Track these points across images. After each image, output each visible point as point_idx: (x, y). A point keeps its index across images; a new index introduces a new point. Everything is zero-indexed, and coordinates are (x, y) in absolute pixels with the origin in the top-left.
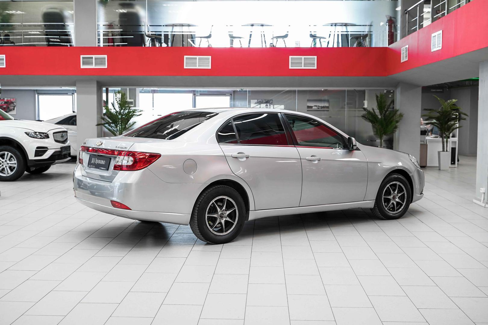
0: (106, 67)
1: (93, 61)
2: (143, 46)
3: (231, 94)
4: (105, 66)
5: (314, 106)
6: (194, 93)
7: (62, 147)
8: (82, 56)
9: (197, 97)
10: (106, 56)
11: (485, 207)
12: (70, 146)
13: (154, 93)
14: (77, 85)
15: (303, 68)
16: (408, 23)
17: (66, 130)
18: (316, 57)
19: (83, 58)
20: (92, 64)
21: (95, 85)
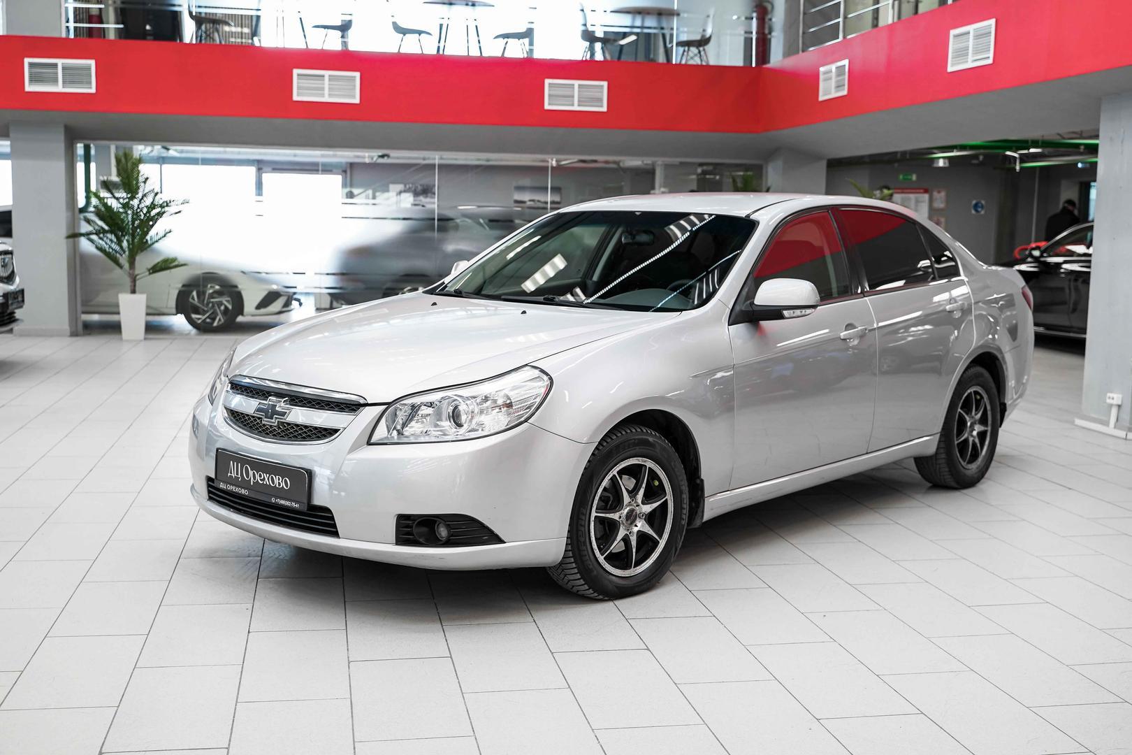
0: (93, 90)
1: (57, 73)
3: (345, 172)
4: (91, 88)
5: (530, 201)
6: (260, 166)
7: (6, 292)
8: (27, 61)
9: (265, 176)
10: (92, 63)
11: (1126, 439)
12: (22, 291)
13: (164, 163)
14: (11, 135)
15: (576, 108)
16: (804, 14)
17: (10, 249)
18: (605, 84)
19: (31, 65)
20: (55, 81)
21: (62, 137)
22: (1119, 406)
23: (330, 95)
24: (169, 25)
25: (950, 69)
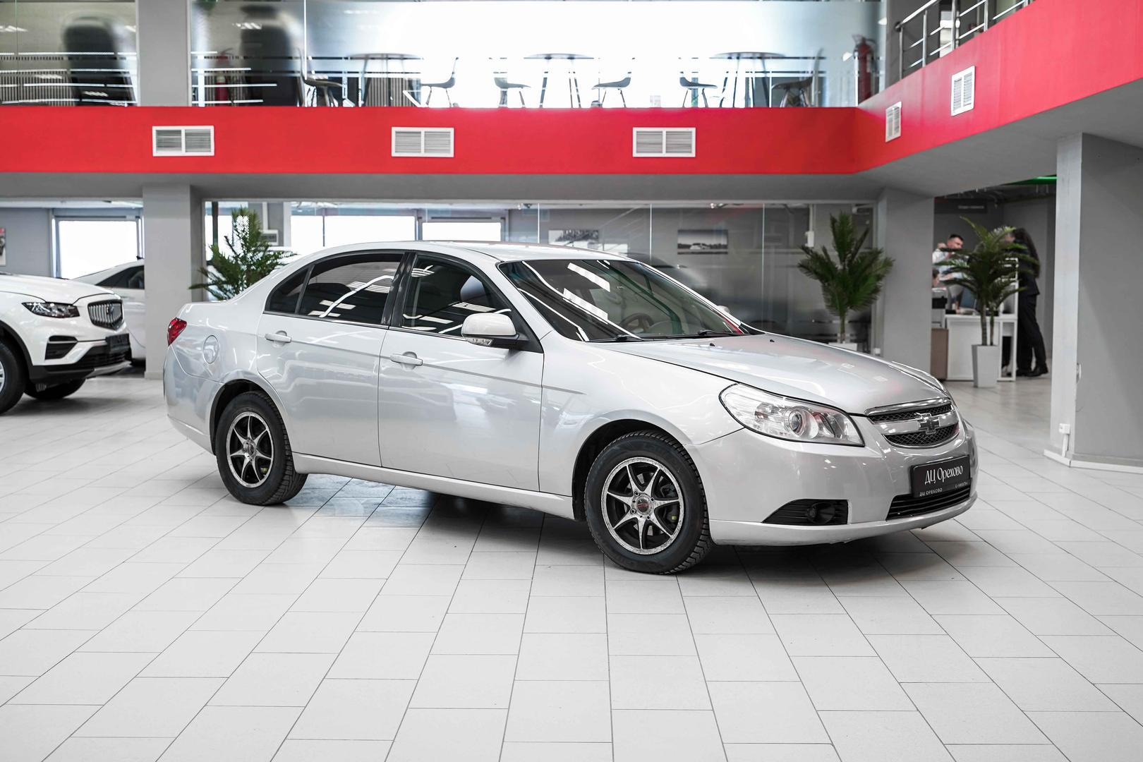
0: (212, 153)
1: (181, 139)
2: (298, 105)
3: (503, 218)
4: (210, 151)
5: (694, 244)
6: (420, 216)
7: (108, 336)
8: (155, 129)
9: (424, 225)
10: (211, 128)
11: (1070, 467)
12: (127, 336)
13: (327, 215)
14: (144, 195)
15: (664, 154)
16: (903, 51)
17: (119, 298)
18: (693, 130)
19: (159, 132)
20: (179, 146)
21: (187, 197)
22: (1069, 435)
23: (426, 151)
24: (289, 91)
25: (954, 113)
